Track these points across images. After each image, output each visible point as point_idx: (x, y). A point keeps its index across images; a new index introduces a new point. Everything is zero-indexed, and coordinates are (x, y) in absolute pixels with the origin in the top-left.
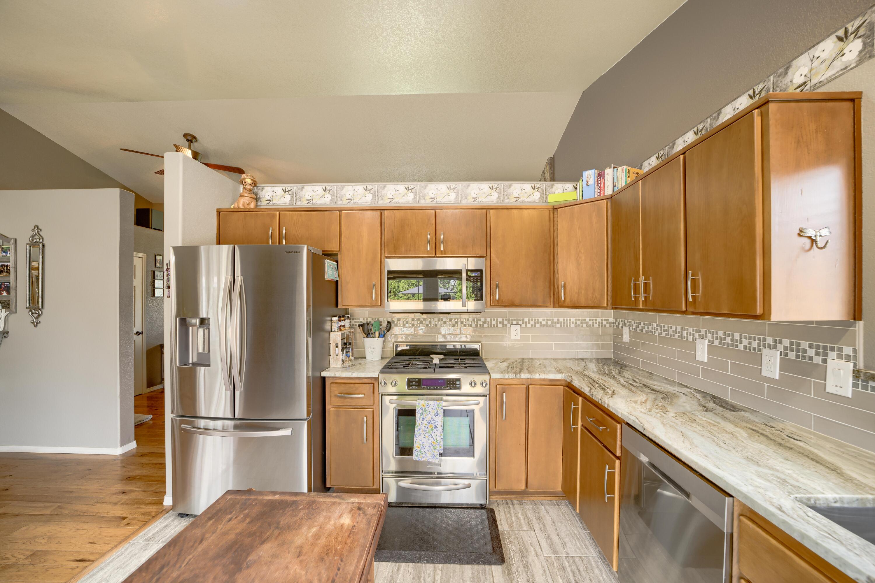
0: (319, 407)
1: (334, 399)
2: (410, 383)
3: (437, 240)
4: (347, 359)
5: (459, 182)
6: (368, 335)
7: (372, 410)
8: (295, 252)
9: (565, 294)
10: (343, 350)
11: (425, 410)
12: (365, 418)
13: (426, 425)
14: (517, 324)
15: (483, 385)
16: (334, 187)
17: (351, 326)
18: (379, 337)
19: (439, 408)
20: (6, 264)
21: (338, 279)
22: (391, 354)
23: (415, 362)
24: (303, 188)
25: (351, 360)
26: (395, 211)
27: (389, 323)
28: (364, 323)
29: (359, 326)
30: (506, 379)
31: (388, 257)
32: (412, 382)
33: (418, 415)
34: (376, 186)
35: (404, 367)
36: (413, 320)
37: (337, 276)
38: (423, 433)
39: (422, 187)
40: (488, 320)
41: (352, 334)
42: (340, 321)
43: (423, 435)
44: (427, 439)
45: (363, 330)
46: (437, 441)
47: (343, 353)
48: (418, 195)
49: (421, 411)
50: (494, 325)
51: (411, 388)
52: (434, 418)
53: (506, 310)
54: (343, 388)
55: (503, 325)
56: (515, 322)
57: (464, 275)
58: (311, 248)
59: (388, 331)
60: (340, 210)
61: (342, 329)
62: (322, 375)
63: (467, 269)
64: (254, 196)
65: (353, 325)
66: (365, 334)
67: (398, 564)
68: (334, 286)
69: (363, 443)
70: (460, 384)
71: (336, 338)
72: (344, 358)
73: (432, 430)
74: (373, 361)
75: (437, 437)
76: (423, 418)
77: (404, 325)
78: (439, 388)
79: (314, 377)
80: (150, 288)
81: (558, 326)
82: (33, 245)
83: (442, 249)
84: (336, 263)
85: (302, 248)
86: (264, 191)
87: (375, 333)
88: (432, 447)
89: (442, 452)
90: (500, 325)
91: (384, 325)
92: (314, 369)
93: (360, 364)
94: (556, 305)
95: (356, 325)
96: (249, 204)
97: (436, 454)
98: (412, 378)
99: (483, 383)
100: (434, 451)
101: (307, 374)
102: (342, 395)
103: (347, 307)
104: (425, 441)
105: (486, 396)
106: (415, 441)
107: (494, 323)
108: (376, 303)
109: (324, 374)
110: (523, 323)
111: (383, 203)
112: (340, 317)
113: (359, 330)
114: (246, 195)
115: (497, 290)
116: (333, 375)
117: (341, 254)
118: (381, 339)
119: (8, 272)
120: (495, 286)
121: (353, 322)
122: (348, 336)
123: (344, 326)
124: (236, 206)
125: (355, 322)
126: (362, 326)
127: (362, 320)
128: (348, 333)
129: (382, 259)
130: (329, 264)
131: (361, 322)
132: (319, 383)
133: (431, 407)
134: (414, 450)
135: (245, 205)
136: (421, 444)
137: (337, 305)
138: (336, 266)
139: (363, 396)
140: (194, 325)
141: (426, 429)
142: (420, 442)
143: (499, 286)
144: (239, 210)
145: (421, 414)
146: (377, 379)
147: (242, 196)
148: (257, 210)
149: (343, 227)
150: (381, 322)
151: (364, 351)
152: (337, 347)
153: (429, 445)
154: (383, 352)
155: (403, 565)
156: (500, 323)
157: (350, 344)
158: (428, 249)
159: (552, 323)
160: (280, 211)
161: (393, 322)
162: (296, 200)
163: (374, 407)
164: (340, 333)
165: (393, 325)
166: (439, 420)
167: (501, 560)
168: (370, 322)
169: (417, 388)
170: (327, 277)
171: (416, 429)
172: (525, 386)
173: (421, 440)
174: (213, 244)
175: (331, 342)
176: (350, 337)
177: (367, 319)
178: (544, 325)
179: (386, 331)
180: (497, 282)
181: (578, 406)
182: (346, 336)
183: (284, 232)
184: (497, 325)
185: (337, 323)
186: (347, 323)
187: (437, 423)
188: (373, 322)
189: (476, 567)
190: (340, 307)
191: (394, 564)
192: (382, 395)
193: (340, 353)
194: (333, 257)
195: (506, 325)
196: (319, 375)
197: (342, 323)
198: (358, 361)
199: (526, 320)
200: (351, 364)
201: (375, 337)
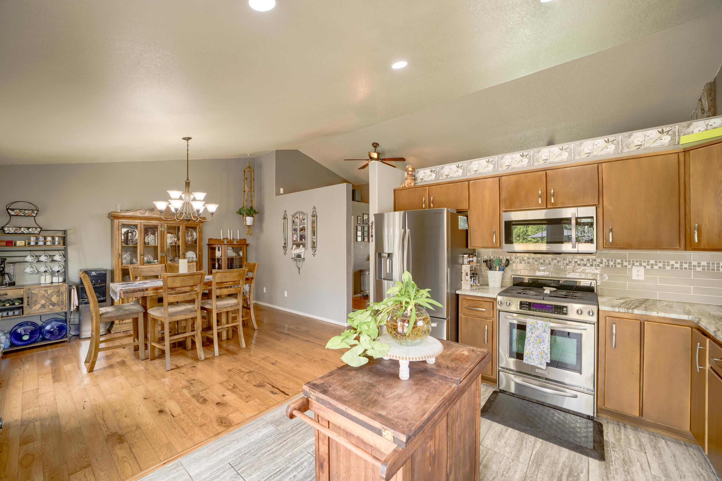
0: (454, 313)
1: (464, 310)
2: (522, 304)
3: (548, 194)
4: (475, 285)
5: (572, 143)
6: (491, 268)
7: (492, 321)
8: (439, 213)
9: (699, 236)
10: (471, 278)
11: (534, 327)
12: (486, 326)
13: (535, 338)
14: (641, 265)
15: (589, 314)
16: (464, 163)
17: (478, 262)
18: (499, 271)
19: (546, 326)
20: (304, 226)
21: (468, 229)
22: (509, 283)
23: (528, 291)
24: (443, 168)
25: (478, 286)
26: (510, 176)
27: (507, 260)
28: (487, 260)
29: (484, 261)
30: (617, 312)
31: (505, 211)
32: (524, 304)
33: (528, 329)
34: (496, 158)
35: (518, 293)
36: (528, 258)
37: (467, 226)
38: (532, 344)
39: (536, 152)
40: (605, 260)
41: (478, 267)
42: (469, 257)
43: (532, 345)
44: (536, 349)
45: (487, 265)
46: (544, 352)
47: (471, 280)
48: (532, 160)
49: (531, 327)
50: (612, 266)
51: (522, 308)
52: (542, 334)
53: (627, 252)
54: (471, 303)
55: (622, 266)
56: (636, 264)
57: (573, 222)
58: (449, 209)
59: (507, 266)
60: (469, 181)
61: (471, 263)
62: (457, 293)
63: (576, 216)
64: (413, 178)
65: (479, 261)
66: (488, 267)
67: (506, 427)
68: (465, 233)
69: (484, 343)
70: (567, 311)
71: (466, 268)
72: (472, 283)
73: (540, 343)
74: (494, 288)
75: (544, 349)
76: (532, 333)
77: (521, 263)
78: (547, 311)
79: (451, 294)
80: (355, 236)
81: (698, 269)
82: (313, 216)
83: (553, 201)
84: (466, 218)
85: (444, 210)
86: (419, 173)
87: (496, 267)
88: (539, 356)
89: (549, 362)
90: (619, 266)
91: (504, 262)
92: (451, 289)
93: (484, 289)
94: (688, 247)
95: (481, 261)
96: (410, 184)
97: (543, 362)
98: (523, 302)
99: (589, 312)
100: (541, 359)
101: (447, 291)
102: (470, 308)
103: (475, 248)
104: (534, 350)
105: (594, 324)
106: (525, 349)
107: (611, 263)
108: (496, 245)
109: (458, 292)
110: (648, 265)
111: (502, 170)
112: (469, 255)
113: (484, 265)
114: (409, 178)
115: (611, 234)
116: (464, 293)
117: (470, 211)
118: (501, 272)
119: (305, 230)
120: (608, 231)
121: (479, 259)
122: (475, 268)
123: (472, 261)
124: (404, 186)
125: (481, 259)
126: (486, 261)
127: (486, 257)
128: (475, 266)
129: (501, 213)
130: (461, 219)
131: (485, 259)
132: (454, 298)
133: (539, 325)
134: (524, 355)
135: (409, 184)
136: (531, 352)
137: (467, 247)
138: (466, 220)
139: (485, 310)
140: (384, 257)
141: (534, 342)
142: (529, 350)
143: (613, 230)
144: (406, 188)
145: (531, 329)
146: (495, 299)
147: (406, 179)
148: (416, 187)
149: (471, 192)
150: (501, 259)
151: (488, 280)
152: (467, 275)
153: (537, 354)
154: (502, 282)
155: (510, 429)
156: (619, 264)
157: (477, 274)
158: (540, 202)
159: (690, 266)
160: (429, 186)
161: (511, 260)
162: (439, 176)
163: (493, 319)
164: (469, 266)
165: (511, 262)
166: (547, 336)
167: (602, 457)
168: (493, 259)
169: (527, 309)
170: (460, 228)
171: (526, 340)
172: (640, 321)
173: (530, 349)
174: (391, 211)
175: (463, 271)
176: (477, 269)
177: (490, 257)
178: (677, 268)
179: (505, 266)
180: (611, 227)
181: (706, 347)
182: (474, 268)
183: (432, 199)
184: (615, 266)
185: (467, 259)
186: (475, 259)
187: (545, 338)
188: (494, 259)
189: (573, 453)
190: (469, 247)
191: (503, 426)
192: (499, 311)
193: (469, 279)
194: (464, 213)
195: (626, 266)
196: (455, 293)
197: (471, 259)
198: (482, 287)
199: (652, 262)
200: (477, 288)
201: (496, 270)
